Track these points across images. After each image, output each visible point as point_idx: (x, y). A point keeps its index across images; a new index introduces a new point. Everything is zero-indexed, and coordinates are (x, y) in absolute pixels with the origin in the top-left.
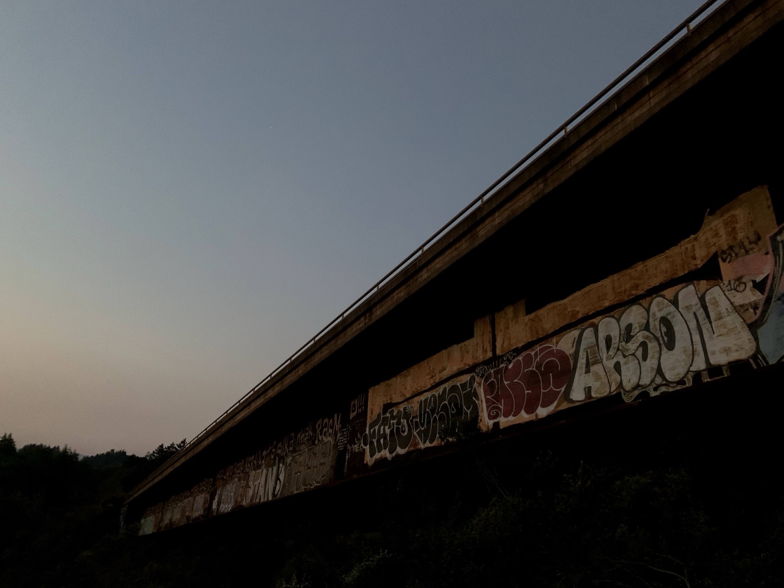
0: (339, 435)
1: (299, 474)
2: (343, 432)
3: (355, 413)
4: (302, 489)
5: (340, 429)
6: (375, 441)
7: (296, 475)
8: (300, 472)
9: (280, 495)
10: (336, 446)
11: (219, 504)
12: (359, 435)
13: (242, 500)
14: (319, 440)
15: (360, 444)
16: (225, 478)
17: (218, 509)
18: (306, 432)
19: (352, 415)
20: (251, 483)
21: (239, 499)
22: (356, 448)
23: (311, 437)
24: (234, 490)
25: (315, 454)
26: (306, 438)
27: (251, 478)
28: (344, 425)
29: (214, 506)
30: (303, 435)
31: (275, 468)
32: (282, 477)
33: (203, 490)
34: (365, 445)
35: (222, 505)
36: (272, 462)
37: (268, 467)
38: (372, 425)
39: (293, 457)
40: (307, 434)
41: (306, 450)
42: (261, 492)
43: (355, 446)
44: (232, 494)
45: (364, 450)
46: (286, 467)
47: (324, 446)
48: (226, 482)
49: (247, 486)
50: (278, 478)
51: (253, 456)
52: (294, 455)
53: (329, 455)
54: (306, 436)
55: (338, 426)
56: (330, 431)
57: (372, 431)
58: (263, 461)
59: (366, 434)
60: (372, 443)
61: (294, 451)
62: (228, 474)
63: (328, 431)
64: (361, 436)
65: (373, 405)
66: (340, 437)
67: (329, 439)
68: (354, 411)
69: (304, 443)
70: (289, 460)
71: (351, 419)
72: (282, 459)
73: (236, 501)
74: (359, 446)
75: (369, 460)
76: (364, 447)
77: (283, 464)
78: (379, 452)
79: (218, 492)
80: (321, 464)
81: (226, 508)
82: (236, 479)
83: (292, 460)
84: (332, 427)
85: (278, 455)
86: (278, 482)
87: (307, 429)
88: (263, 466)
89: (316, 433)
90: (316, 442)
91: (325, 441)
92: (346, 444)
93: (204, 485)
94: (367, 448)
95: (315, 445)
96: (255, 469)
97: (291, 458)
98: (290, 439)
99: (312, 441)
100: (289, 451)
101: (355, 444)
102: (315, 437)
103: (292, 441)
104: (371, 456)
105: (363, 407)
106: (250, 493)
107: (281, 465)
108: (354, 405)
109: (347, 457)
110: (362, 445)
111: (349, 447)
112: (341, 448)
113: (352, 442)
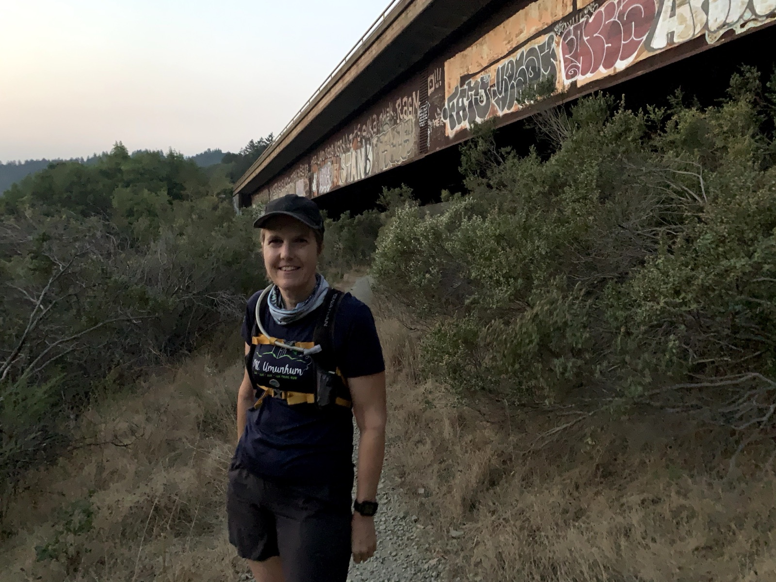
0: (419, 112)
1: (386, 152)
2: (423, 108)
3: (433, 89)
4: (390, 166)
5: (420, 107)
6: (454, 114)
7: (384, 154)
8: (386, 151)
9: (372, 172)
10: (417, 122)
11: (318, 187)
12: (438, 110)
13: (338, 181)
14: (400, 119)
15: (440, 118)
16: (319, 163)
17: (318, 191)
18: (387, 112)
19: (430, 91)
20: (343, 166)
21: (335, 180)
22: (436, 123)
23: (393, 117)
24: (329, 173)
25: (398, 133)
26: (389, 118)
27: (343, 161)
28: (423, 103)
29: (314, 188)
30: (385, 116)
31: (363, 150)
32: (370, 157)
33: (301, 176)
34: (445, 118)
35: (321, 187)
36: (359, 144)
37: (356, 149)
38: (450, 100)
39: (379, 138)
40: (388, 115)
41: (390, 129)
42: (354, 172)
43: (436, 121)
44: (328, 177)
45: (445, 124)
46: (373, 147)
47: (406, 124)
48: (320, 166)
49: (340, 168)
50: (367, 159)
51: (341, 141)
52: (378, 135)
53: (412, 132)
54: (387, 117)
55: (417, 103)
56: (410, 109)
57: (451, 104)
58: (351, 144)
59: (445, 109)
60: (451, 116)
61: (378, 132)
62: (320, 159)
63: (408, 108)
64: (441, 110)
65: (450, 79)
66: (421, 113)
67: (410, 117)
68: (431, 87)
69: (387, 123)
70: (374, 141)
71: (429, 95)
72: (368, 140)
73: (333, 182)
74: (439, 120)
75: (450, 133)
76: (444, 121)
77: (370, 144)
78: (459, 123)
79: (315, 176)
80: (406, 141)
81: (325, 189)
82: (329, 163)
83: (377, 141)
84: (411, 105)
85: (364, 137)
86: (368, 161)
87: (388, 110)
88: (352, 149)
89: (396, 112)
90: (398, 121)
91: (407, 120)
92: (427, 120)
93: (301, 171)
94: (447, 121)
95: (397, 124)
96: (345, 152)
97: (376, 139)
98: (373, 121)
99: (394, 121)
100: (374, 133)
101: (435, 119)
102: (397, 117)
103: (375, 123)
104: (452, 128)
105: (440, 82)
106: (344, 174)
107: (368, 146)
108: (431, 81)
109: (429, 132)
110: (442, 119)
111: (430, 123)
112: (422, 124)
113: (432, 117)
